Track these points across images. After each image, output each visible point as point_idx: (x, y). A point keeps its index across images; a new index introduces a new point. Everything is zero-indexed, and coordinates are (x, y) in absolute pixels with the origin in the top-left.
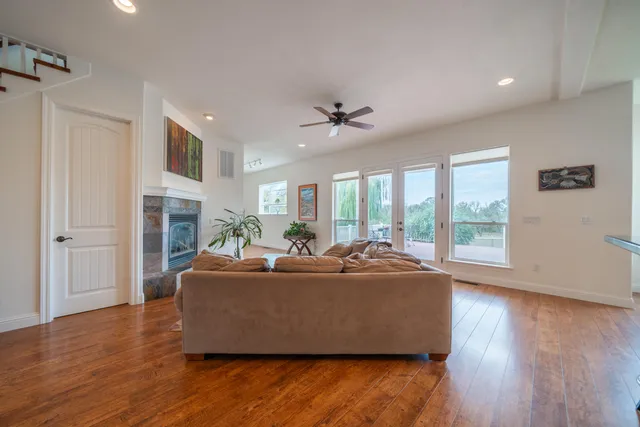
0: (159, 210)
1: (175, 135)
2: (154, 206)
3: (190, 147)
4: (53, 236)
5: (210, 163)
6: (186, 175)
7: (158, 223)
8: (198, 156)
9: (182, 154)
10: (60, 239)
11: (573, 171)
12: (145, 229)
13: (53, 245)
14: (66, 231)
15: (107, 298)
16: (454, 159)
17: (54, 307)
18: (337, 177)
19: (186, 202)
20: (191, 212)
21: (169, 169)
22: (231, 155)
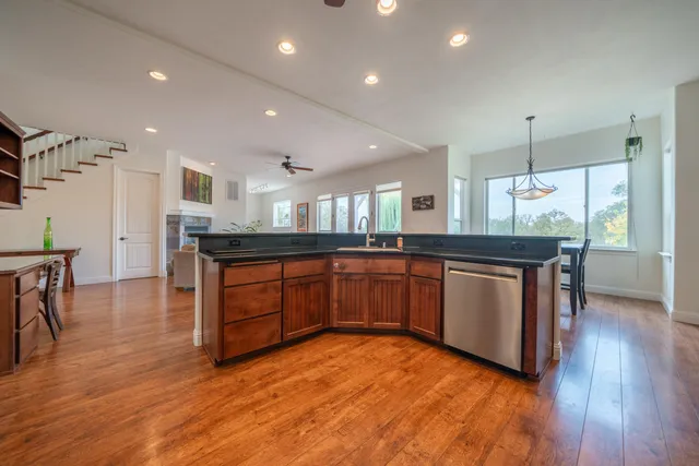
0: (178, 223)
1: (189, 176)
2: (174, 221)
3: (201, 182)
4: (119, 237)
5: (218, 190)
6: (198, 201)
7: (177, 231)
8: (208, 187)
9: (195, 187)
10: (122, 239)
11: (425, 199)
12: (168, 234)
13: (119, 241)
14: (125, 235)
15: (145, 272)
16: (379, 188)
17: (118, 275)
18: (320, 198)
19: (198, 218)
20: (202, 225)
21: (184, 198)
22: (236, 184)
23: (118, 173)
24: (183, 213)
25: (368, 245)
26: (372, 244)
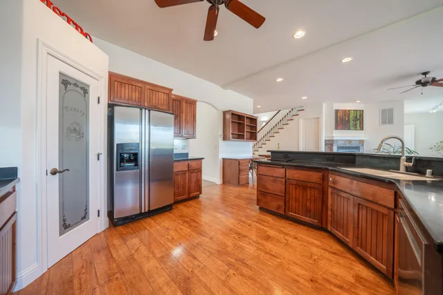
0: (332, 145)
1: (340, 114)
2: (330, 143)
3: (351, 116)
6: (349, 129)
8: (359, 118)
9: (346, 120)
19: (349, 141)
20: (354, 145)
21: (337, 129)
22: (391, 110)
23: (301, 121)
24: (335, 138)
25: (402, 169)
26: (408, 169)
